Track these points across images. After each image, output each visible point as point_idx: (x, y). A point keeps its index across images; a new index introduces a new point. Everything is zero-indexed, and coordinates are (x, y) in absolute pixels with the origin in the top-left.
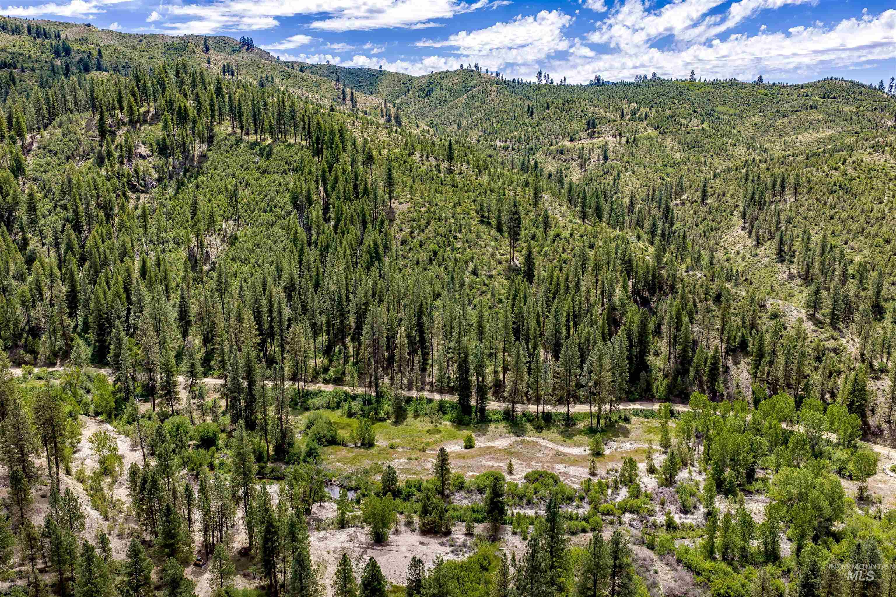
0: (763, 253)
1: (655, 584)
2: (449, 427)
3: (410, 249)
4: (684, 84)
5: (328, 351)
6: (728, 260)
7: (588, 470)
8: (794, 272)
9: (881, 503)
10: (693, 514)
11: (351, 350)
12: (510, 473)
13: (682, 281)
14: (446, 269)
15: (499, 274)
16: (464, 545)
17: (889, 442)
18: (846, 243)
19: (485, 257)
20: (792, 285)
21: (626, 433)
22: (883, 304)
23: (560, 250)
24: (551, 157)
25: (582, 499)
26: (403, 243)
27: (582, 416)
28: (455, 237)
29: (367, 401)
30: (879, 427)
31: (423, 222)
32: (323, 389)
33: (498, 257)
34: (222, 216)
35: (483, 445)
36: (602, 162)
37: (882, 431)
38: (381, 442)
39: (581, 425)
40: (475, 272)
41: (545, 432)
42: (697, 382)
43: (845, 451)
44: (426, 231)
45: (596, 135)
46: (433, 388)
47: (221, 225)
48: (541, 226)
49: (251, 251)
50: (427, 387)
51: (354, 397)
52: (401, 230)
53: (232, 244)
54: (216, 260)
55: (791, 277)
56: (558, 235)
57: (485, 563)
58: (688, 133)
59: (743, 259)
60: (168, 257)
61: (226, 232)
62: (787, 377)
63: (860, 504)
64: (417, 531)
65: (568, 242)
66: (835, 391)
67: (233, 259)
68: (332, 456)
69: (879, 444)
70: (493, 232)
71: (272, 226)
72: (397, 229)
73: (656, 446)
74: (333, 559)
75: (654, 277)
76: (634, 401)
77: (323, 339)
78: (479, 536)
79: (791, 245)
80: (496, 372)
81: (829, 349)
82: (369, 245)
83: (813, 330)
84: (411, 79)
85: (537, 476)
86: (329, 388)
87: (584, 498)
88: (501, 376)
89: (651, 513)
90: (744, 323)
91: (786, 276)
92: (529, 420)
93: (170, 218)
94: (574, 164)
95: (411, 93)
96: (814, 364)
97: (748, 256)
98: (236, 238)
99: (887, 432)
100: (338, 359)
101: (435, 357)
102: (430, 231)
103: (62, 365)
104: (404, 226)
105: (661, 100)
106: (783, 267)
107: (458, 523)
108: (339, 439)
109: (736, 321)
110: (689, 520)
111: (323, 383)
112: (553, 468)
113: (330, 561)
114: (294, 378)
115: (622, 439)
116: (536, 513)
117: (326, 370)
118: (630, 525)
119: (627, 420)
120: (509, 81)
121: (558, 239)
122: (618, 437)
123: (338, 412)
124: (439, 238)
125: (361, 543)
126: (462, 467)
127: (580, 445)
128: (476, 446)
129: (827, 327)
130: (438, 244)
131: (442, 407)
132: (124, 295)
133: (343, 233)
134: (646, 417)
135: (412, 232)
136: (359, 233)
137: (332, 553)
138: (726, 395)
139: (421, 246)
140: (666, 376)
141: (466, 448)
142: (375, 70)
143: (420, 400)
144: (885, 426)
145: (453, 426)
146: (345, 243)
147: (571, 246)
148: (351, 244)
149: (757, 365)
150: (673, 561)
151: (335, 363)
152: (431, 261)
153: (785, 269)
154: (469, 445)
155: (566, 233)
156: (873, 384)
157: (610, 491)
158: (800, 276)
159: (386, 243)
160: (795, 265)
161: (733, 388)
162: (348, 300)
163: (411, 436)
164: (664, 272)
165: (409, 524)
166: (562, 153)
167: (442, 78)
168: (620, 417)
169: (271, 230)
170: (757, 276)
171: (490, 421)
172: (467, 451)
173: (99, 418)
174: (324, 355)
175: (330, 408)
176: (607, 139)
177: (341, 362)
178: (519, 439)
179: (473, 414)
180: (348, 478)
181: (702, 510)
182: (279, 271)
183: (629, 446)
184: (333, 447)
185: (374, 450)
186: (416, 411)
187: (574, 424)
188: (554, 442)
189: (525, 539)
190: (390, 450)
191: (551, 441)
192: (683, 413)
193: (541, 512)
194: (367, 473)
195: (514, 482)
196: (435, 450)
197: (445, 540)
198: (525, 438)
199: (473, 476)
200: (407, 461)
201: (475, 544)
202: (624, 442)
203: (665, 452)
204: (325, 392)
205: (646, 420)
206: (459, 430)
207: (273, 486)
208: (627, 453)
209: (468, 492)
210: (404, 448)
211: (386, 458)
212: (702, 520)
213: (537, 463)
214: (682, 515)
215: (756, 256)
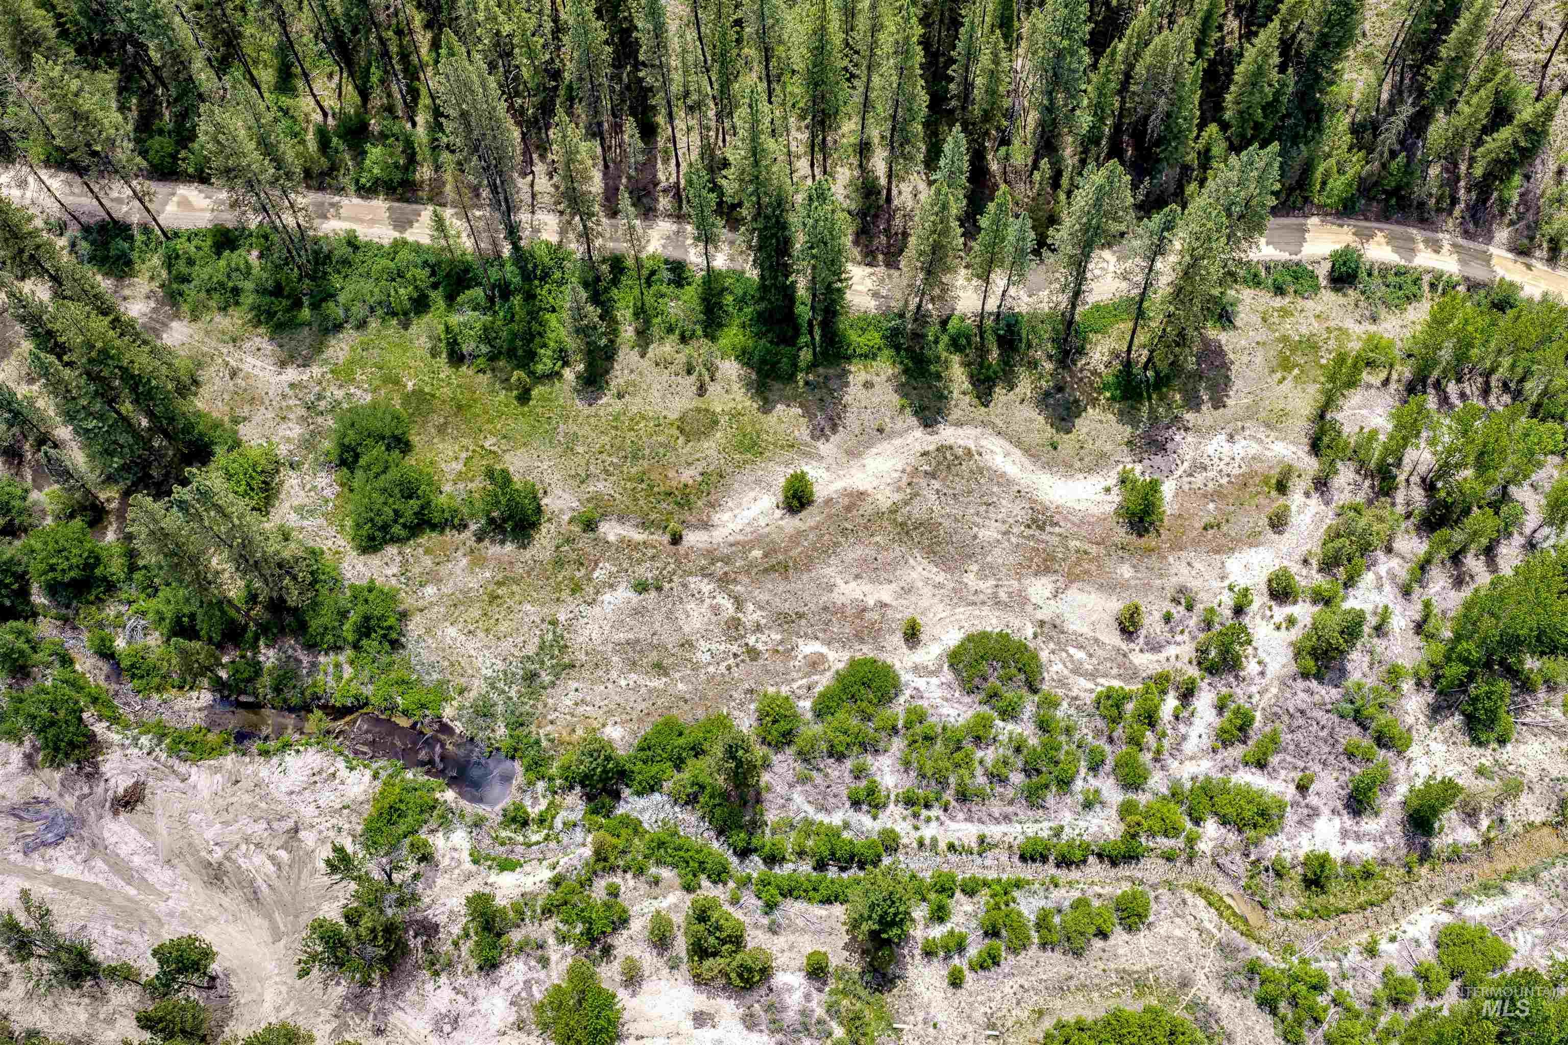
2: (738, 392)
7: (1114, 606)
10: (1376, 813)
16: (805, 1020)
21: (1218, 379)
25: (1096, 766)
27: (1109, 313)
29: (495, 291)
35: (835, 487)
41: (1000, 394)
50: (664, 203)
51: (456, 277)
64: (684, 968)
68: (430, 590)
73: (1300, 453)
78: (842, 972)
80: (864, 148)
85: (982, 666)
87: (1103, 757)
88: (880, 162)
89: (1274, 818)
92: (956, 345)
110: (1368, 840)
111: (358, 195)
112: (1021, 601)
115: (1207, 415)
116: (982, 837)
118: (1217, 866)
119: (1226, 314)
122: (1198, 406)
123: (422, 336)
126: (784, 620)
127: (1096, 461)
128: (819, 492)
131: (712, 311)
134: (1279, 290)
138: (1516, 200)
143: (647, 271)
145: (748, 385)
151: (377, 100)
154: (797, 494)
157: (1169, 707)
163: (637, 452)
165: (661, 934)
172: (792, 523)
175: (393, 312)
178: (931, 441)
179: (804, 334)
180: (485, 708)
184: (428, 539)
186: (641, 313)
187: (1081, 351)
188: (1027, 451)
189: (956, 981)
190: (585, 542)
191: (1018, 443)
192: (1384, 270)
193: (995, 831)
194: (531, 677)
195: (921, 683)
196: (706, 525)
197: (757, 1002)
198: (948, 434)
199: (815, 664)
200: (635, 598)
201: (832, 1010)
202: (1212, 430)
203: (1321, 484)
204: (368, 244)
205: (1278, 302)
206: (766, 408)
207: (290, 759)
208: (1218, 495)
209: (804, 756)
210: (621, 519)
211: (576, 589)
212: (1396, 839)
213: (982, 575)
214: (1348, 821)
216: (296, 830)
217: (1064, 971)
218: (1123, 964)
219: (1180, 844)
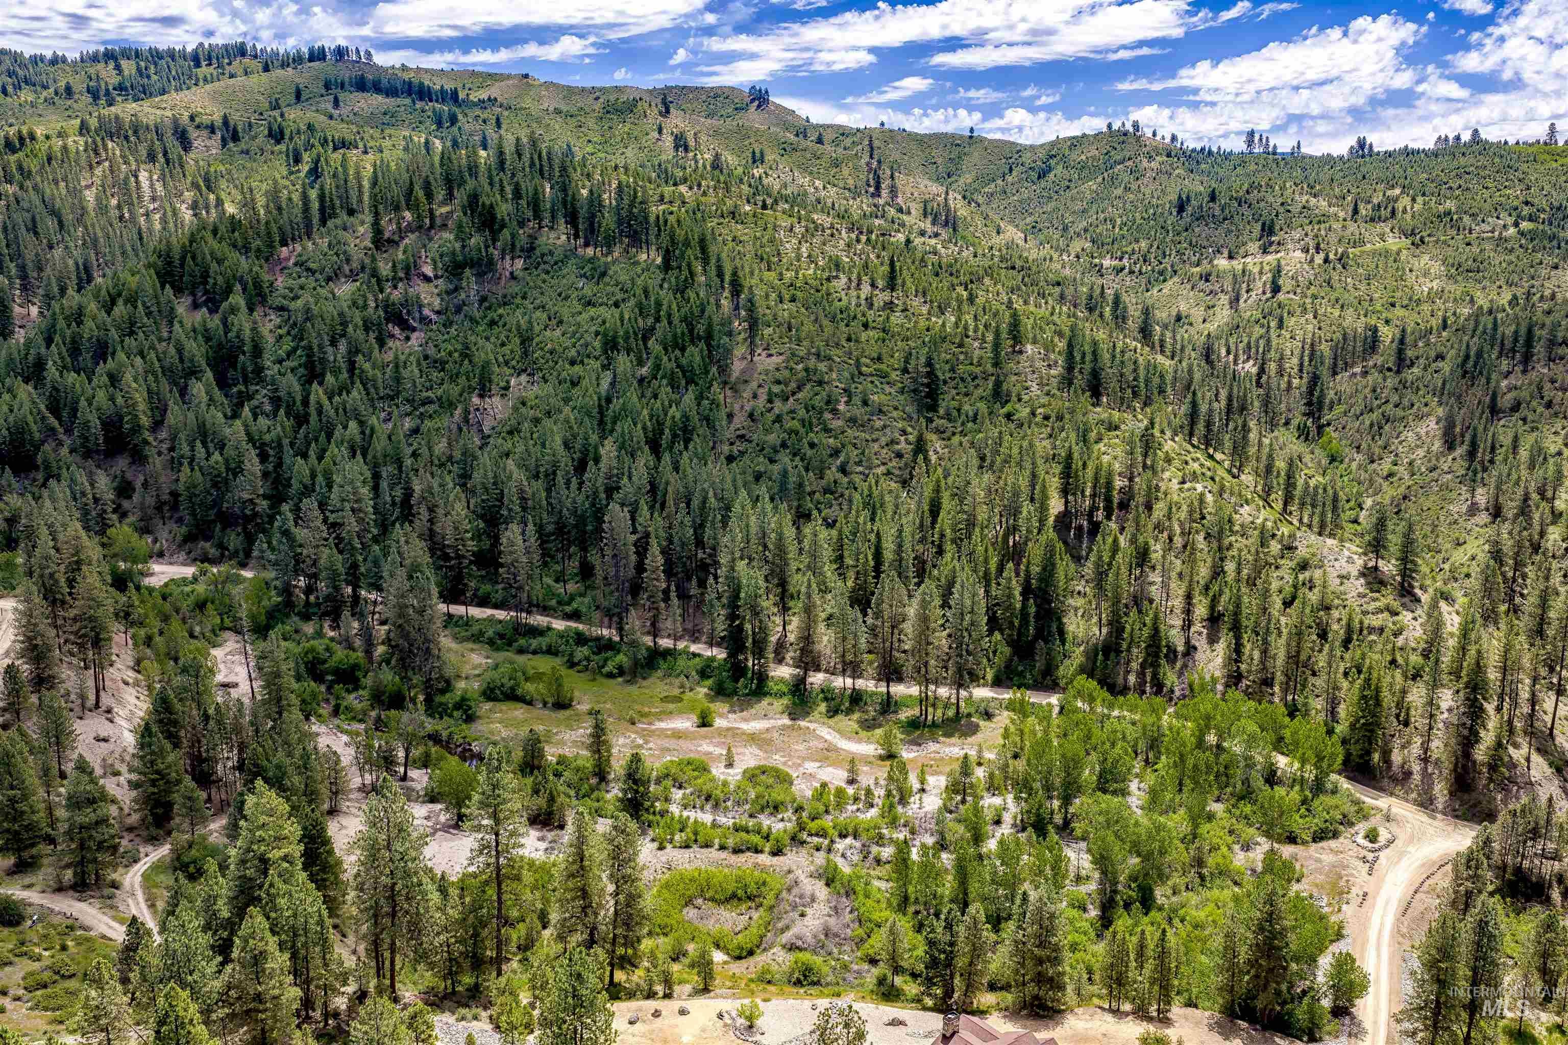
0: (1447, 466)
4: (1530, 150)
6: (1391, 475)
8: (1482, 501)
12: (729, 765)
13: (1166, 498)
17: (1414, 795)
20: (1470, 524)
21: (969, 732)
24: (1189, 286)
30: (1403, 766)
32: (554, 625)
35: (727, 726)
36: (1269, 295)
37: (1408, 774)
38: (583, 705)
39: (905, 715)
45: (1273, 248)
50: (704, 637)
51: (588, 641)
55: (1473, 510)
56: (1007, 415)
58: (1468, 244)
83: (1360, 595)
84: (1020, 150)
85: (760, 772)
86: (562, 625)
89: (882, 843)
94: (1224, 299)
95: (1014, 173)
96: (1337, 652)
97: (1423, 470)
99: (1417, 777)
104: (760, 391)
105: (1461, 182)
106: (1467, 491)
108: (523, 696)
111: (560, 617)
115: (954, 740)
120: (1194, 150)
123: (556, 660)
126: (664, 749)
127: (876, 741)
128: (716, 725)
129: (1388, 590)
130: (801, 421)
131: (705, 667)
135: (769, 402)
138: (1177, 692)
141: (698, 726)
142: (962, 137)
143: (684, 654)
144: (1416, 768)
145: (708, 696)
153: (1467, 494)
158: (1487, 509)
160: (1485, 489)
163: (633, 701)
166: (1207, 280)
167: (1073, 146)
168: (979, 710)
171: (765, 694)
173: (245, 637)
175: (547, 653)
176: (1291, 254)
179: (744, 682)
183: (956, 751)
186: (669, 669)
187: (895, 712)
188: (841, 733)
189: (663, 849)
191: (838, 731)
195: (721, 777)
196: (651, 724)
197: (551, 834)
198: (801, 723)
202: (952, 745)
204: (553, 630)
206: (711, 702)
208: (940, 760)
210: (609, 716)
211: (569, 726)
213: (783, 756)
215: (1434, 469)
217: (724, 857)
218: (760, 861)
219: (827, 842)
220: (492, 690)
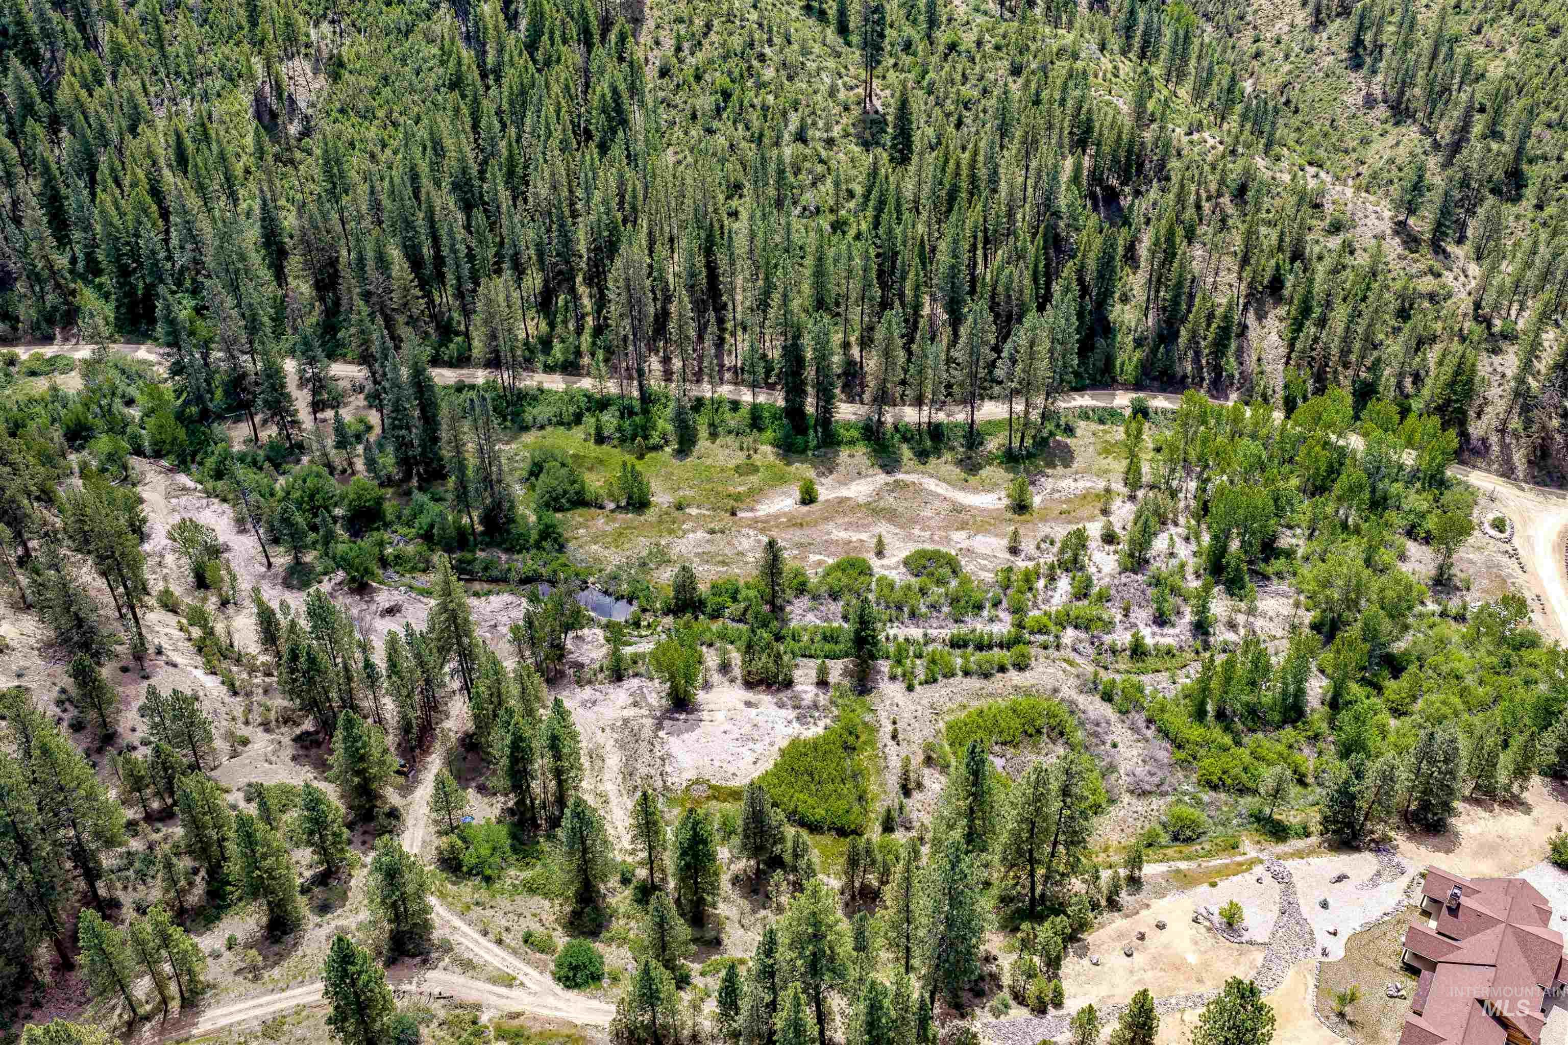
0: (1323, 46)
1: (1112, 768)
2: (772, 458)
3: (678, 85)
5: (545, 303)
6: (1257, 55)
7: (1005, 542)
8: (1377, 91)
9: (1468, 589)
10: (1173, 626)
11: (586, 301)
12: (880, 554)
13: (1179, 154)
14: (748, 129)
15: (847, 135)
16: (816, 706)
18: (1478, 32)
19: (819, 97)
20: (1370, 118)
21: (1066, 457)
22: (1525, 167)
23: (958, 77)
25: (996, 604)
26: (664, 73)
27: (994, 425)
28: (762, 58)
29: (627, 412)
30: (1484, 441)
31: (699, 22)
32: (546, 386)
33: (842, 95)
34: (306, 13)
35: (832, 496)
37: (1488, 447)
38: (661, 498)
39: (993, 445)
40: (801, 137)
41: (933, 460)
42: (1190, 354)
43: (1425, 494)
44: (706, 43)
46: (739, 376)
47: (308, 35)
48: (921, 18)
49: (375, 92)
50: (728, 376)
51: (603, 404)
52: (657, 43)
53: (336, 77)
54: (310, 111)
55: (1370, 102)
56: (953, 47)
57: (851, 740)
59: (1287, 57)
60: (219, 108)
61: (319, 50)
62: (1345, 352)
63: (1436, 593)
64: (739, 681)
65: (972, 60)
66: (1422, 373)
67: (342, 111)
68: (581, 531)
69: (1480, 469)
70: (831, 34)
71: (406, 35)
72: (650, 42)
73: (1118, 486)
74: (612, 742)
75: (1130, 152)
76: (1079, 389)
77: (534, 281)
78: (838, 686)
79: (1379, 32)
80: (846, 345)
81: (1421, 296)
82: (603, 96)
83: (1400, 257)
85: (923, 561)
86: (556, 383)
87: (1000, 602)
88: (855, 352)
89: (1108, 626)
90: (1281, 240)
91: (1360, 101)
92: (905, 439)
93: (205, 21)
96: (1393, 323)
97: (1297, 50)
98: (341, 65)
99: (1496, 448)
100: (565, 322)
101: (739, 317)
102: (712, 44)
103: (66, 340)
104: (662, 33)
106: (1357, 79)
107: (801, 661)
108: (588, 497)
109: (1268, 236)
110: (1169, 638)
111: (545, 372)
112: (948, 540)
113: (608, 748)
114: (494, 362)
115: (1060, 470)
116: (925, 635)
117: (546, 344)
118: (1075, 650)
119: (1069, 430)
121: (954, 54)
122: (1055, 467)
123: (578, 433)
124: (732, 62)
125: (651, 709)
126: (799, 546)
127: (992, 487)
128: (821, 498)
129: (1424, 249)
130: (730, 73)
131: (756, 420)
132: (154, 207)
133: (548, 63)
134: (1101, 421)
135: (679, 49)
136: (579, 60)
137: (608, 730)
138: (1237, 376)
139: (698, 78)
140: (1139, 343)
141: (804, 502)
143: (717, 404)
144: (1494, 439)
145: (778, 455)
146: (556, 89)
147: (977, 69)
148: (567, 87)
149: (1298, 326)
150: (1140, 719)
151: (559, 329)
152: (719, 111)
153: (1361, 84)
154: (808, 498)
155: (968, 40)
156: (1486, 362)
157: (1041, 584)
158: (1385, 102)
159: (633, 82)
160: (1380, 78)
161: (1251, 365)
162: (574, 214)
163: (709, 480)
164: (1148, 136)
165: (725, 668)
168: (1058, 426)
169: (407, 45)
170: (1308, 97)
171: (839, 443)
172: (805, 509)
173: (165, 463)
174: (538, 312)
175: (560, 423)
177: (571, 326)
178: (890, 479)
179: (811, 432)
180: (615, 578)
181: (1188, 617)
182: (438, 148)
183: (1073, 485)
184: (581, 510)
185: (651, 515)
186: (712, 425)
187: (981, 443)
188: (949, 483)
189: (910, 688)
190: (677, 514)
191: (944, 480)
192: (1165, 412)
193: (933, 632)
194: (644, 564)
195: (886, 573)
196: (752, 510)
197: (784, 696)
198: (900, 476)
199: (819, 563)
200: (708, 536)
201: (832, 702)
202: (1063, 477)
203: (1132, 498)
204: (550, 391)
205: (1101, 427)
206: (789, 464)
207: (492, 598)
208: (1068, 501)
209: (814, 598)
210: (699, 507)
211: (671, 532)
212: (1187, 636)
213: (923, 529)
214: (1155, 629)
215: (1310, 50)
216: (495, 626)
217: (978, 685)
218: (1015, 682)
219: (1051, 638)
220: (556, 499)
